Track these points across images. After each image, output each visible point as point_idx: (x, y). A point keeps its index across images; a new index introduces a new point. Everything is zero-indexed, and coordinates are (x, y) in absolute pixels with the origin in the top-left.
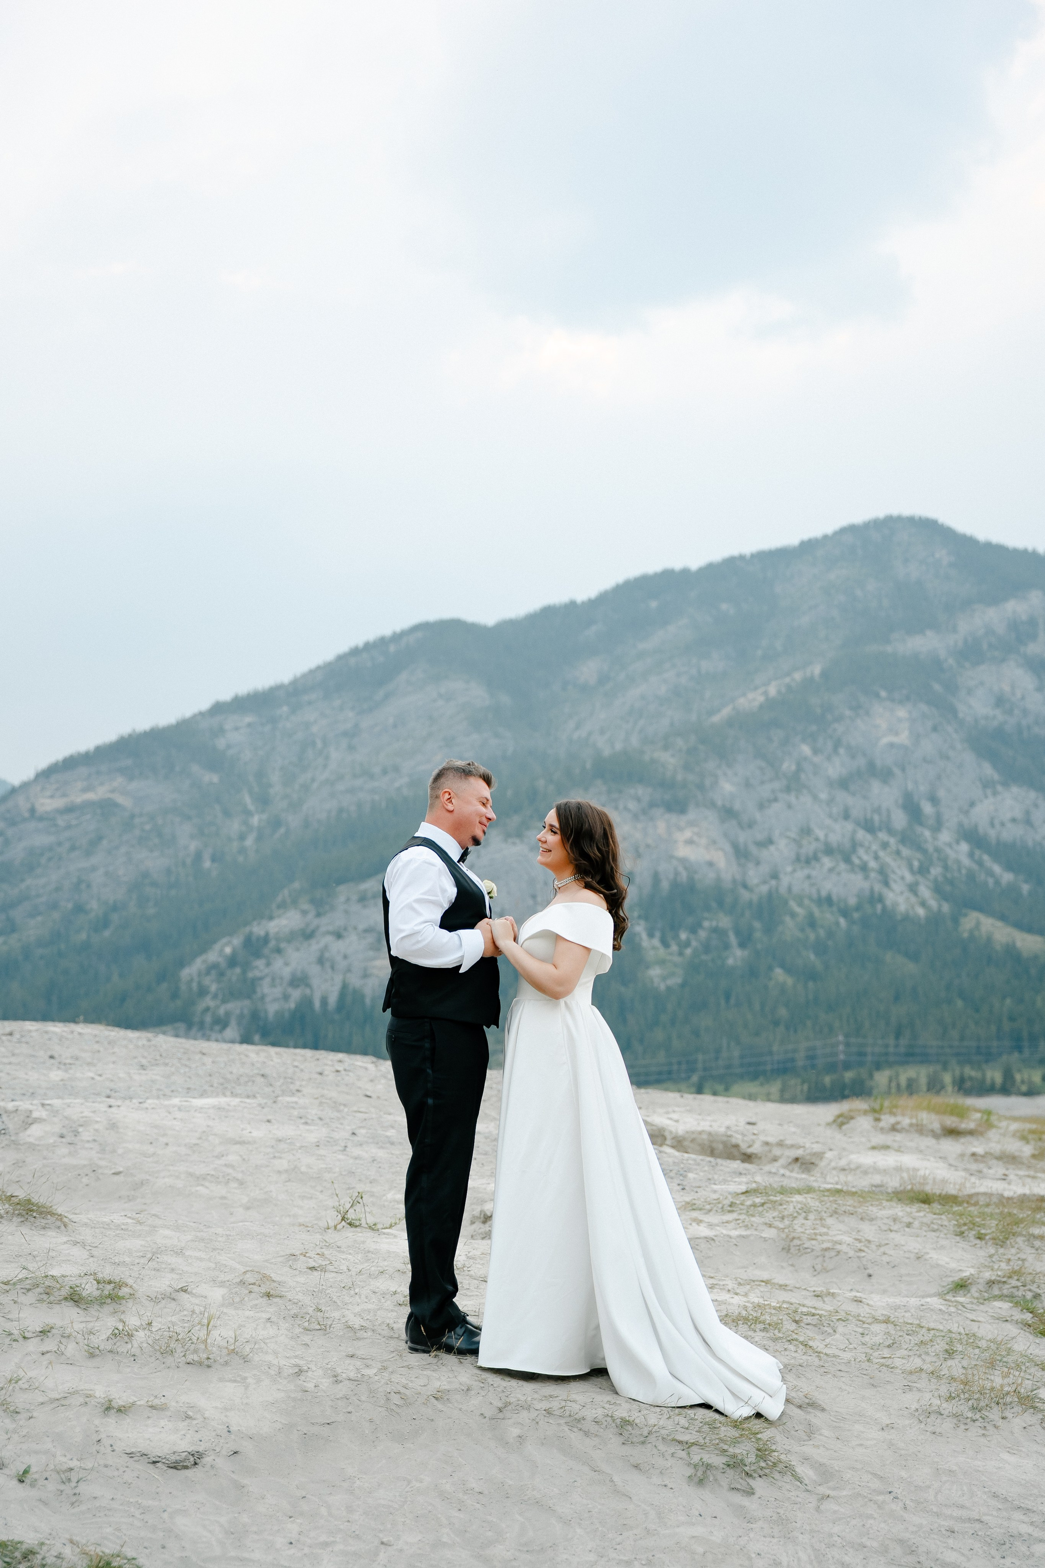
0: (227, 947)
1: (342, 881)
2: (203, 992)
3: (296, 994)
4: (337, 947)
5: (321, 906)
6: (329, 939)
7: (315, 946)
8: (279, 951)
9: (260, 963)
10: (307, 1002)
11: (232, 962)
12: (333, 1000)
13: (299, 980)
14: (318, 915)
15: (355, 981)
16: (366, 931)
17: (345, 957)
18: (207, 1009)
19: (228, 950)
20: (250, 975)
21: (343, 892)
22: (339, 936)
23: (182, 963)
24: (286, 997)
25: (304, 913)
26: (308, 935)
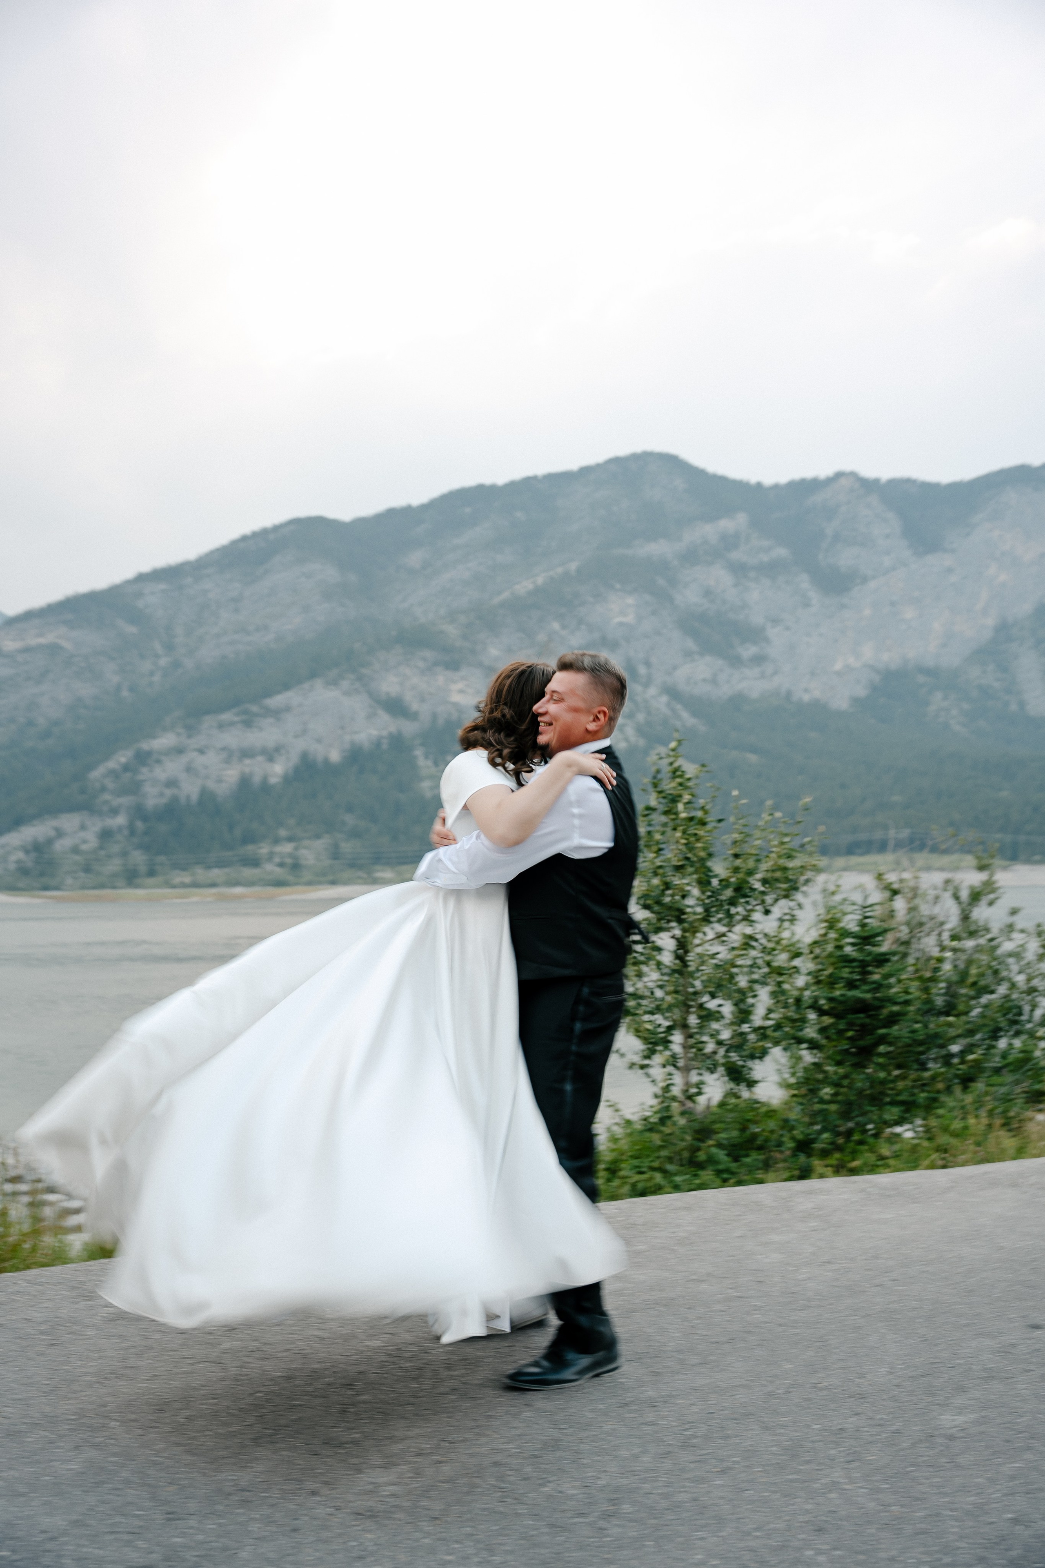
0: (123, 757)
1: (208, 712)
2: (103, 789)
3: (168, 792)
4: (200, 761)
5: (191, 730)
6: (195, 754)
7: (184, 759)
8: (158, 762)
9: (145, 770)
10: (175, 799)
11: (126, 768)
12: (195, 797)
13: (172, 783)
14: (189, 737)
15: (211, 785)
16: (223, 749)
17: (206, 767)
18: (106, 802)
19: (123, 760)
20: (140, 777)
21: (209, 721)
22: (201, 751)
23: (90, 767)
24: (162, 795)
25: (179, 734)
26: (180, 751)
